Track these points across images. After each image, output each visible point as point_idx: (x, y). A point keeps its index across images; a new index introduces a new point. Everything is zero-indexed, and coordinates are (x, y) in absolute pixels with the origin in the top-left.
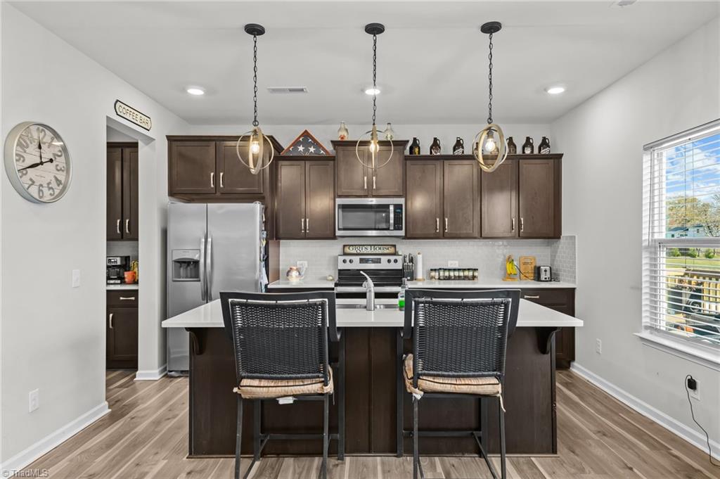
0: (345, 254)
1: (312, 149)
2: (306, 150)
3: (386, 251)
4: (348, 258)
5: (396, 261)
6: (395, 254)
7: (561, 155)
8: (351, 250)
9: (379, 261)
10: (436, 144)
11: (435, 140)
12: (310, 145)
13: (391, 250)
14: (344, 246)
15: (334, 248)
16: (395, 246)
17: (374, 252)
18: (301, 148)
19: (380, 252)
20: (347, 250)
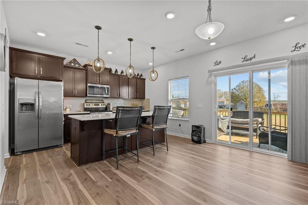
0: (86, 102)
1: (77, 65)
2: (75, 65)
3: (100, 102)
4: (88, 104)
5: (104, 105)
6: (103, 103)
7: (145, 79)
8: (89, 101)
9: (99, 105)
10: (116, 71)
11: (116, 70)
12: (76, 64)
13: (102, 102)
14: (86, 100)
15: (82, 100)
16: (103, 100)
17: (97, 102)
18: (73, 64)
19: (99, 102)
20: (87, 101)
